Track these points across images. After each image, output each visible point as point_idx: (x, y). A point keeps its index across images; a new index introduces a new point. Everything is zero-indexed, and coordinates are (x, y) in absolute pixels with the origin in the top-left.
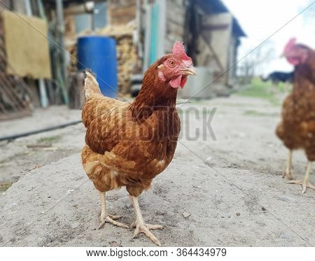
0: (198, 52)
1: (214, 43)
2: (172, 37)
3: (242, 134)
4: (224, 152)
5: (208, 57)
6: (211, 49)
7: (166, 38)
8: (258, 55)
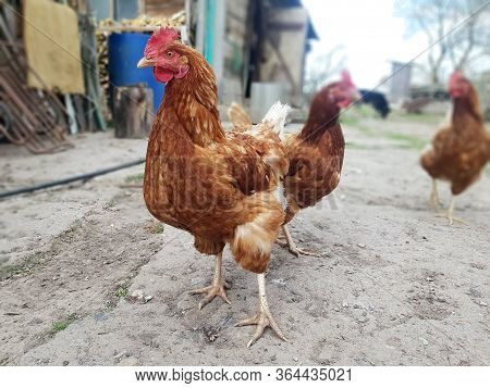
0: (264, 60)
1: (284, 48)
2: (232, 38)
3: (359, 171)
4: (354, 190)
5: (275, 67)
6: (280, 56)
7: (226, 39)
8: (328, 65)
